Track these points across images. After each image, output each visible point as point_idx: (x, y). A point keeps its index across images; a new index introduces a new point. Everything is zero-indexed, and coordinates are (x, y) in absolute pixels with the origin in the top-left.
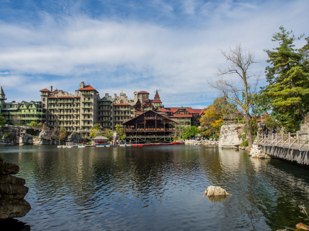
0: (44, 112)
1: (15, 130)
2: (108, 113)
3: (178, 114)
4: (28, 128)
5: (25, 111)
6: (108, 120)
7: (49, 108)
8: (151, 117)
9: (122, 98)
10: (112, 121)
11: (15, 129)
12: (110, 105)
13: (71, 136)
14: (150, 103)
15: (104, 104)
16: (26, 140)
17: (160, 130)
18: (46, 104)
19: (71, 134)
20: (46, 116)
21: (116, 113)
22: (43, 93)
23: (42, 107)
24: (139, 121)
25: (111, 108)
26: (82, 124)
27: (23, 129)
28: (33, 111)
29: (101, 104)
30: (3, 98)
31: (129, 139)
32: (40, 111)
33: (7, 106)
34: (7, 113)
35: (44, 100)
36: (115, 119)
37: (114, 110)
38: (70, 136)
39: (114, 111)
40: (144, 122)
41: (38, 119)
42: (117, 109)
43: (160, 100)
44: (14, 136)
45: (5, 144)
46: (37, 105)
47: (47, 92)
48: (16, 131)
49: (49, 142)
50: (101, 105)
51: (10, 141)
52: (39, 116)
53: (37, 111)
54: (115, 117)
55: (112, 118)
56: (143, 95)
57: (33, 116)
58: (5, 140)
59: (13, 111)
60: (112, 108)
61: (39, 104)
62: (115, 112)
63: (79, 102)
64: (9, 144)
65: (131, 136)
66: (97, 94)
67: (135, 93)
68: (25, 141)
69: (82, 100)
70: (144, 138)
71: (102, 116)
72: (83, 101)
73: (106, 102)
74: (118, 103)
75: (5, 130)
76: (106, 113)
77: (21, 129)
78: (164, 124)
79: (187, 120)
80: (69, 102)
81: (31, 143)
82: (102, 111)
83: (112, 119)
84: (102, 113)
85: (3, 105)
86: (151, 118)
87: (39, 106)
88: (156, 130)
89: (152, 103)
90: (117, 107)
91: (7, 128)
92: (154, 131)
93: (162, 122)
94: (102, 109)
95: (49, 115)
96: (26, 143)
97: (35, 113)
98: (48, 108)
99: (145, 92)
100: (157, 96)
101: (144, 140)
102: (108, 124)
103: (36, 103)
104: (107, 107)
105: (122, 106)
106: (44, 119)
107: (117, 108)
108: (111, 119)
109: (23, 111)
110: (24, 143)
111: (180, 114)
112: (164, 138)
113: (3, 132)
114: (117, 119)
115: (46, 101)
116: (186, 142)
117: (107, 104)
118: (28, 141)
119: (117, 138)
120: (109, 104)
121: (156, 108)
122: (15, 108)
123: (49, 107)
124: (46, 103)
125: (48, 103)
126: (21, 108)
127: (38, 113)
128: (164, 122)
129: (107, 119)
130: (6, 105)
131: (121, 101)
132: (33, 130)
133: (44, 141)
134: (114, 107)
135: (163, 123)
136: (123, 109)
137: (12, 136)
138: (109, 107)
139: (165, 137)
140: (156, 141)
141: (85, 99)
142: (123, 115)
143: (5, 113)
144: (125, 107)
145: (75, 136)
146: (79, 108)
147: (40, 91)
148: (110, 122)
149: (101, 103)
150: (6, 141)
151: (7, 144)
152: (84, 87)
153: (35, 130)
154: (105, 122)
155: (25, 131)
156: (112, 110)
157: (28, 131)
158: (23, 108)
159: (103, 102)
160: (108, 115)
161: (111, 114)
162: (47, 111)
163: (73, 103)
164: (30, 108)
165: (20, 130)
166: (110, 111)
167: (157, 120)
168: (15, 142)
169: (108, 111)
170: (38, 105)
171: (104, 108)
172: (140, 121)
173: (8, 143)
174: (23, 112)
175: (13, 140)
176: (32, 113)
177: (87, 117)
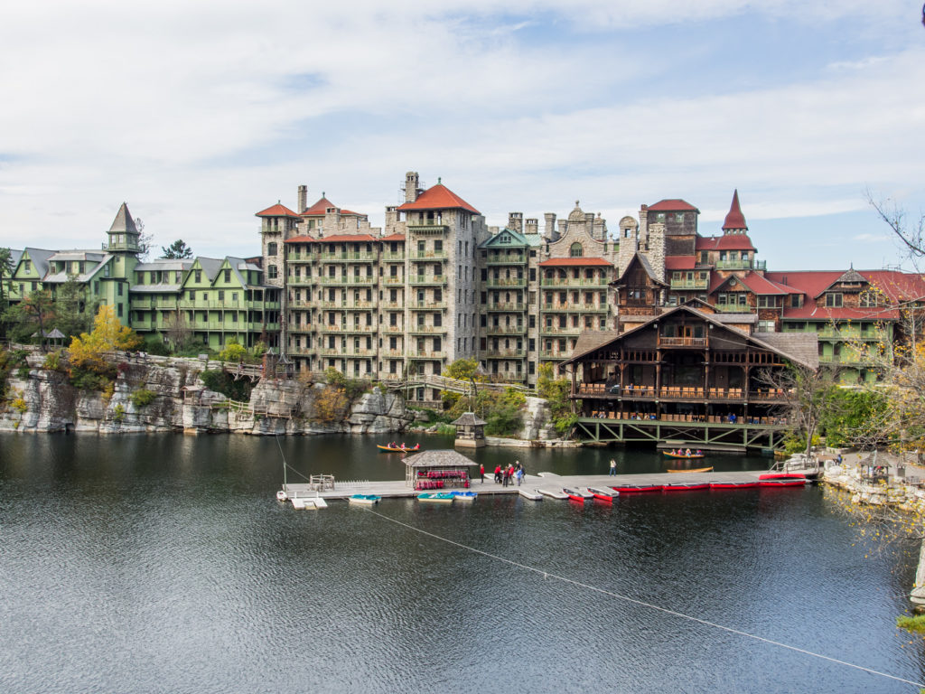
0: (272, 300)
1: (169, 377)
2: (520, 299)
3: (830, 303)
4: (214, 366)
5: (205, 297)
6: (520, 329)
7: (293, 281)
8: (688, 335)
9: (577, 233)
10: (534, 334)
11: (171, 371)
12: (527, 265)
13: (365, 402)
14: (700, 254)
15: (503, 260)
16: (205, 415)
17: (726, 395)
18: (281, 267)
19: (367, 396)
20: (282, 313)
21: (550, 300)
22: (269, 223)
23: (267, 279)
24: (632, 354)
25: (533, 278)
26: (409, 350)
27: (197, 373)
28: (235, 297)
29: (492, 260)
30: (130, 246)
31: (592, 428)
32: (258, 295)
33: (147, 277)
34: (146, 304)
35: (272, 249)
36: (549, 323)
37: (543, 286)
38: (361, 404)
39: (545, 290)
40: (655, 359)
41: (249, 330)
43: (748, 241)
44: (164, 401)
45: (137, 428)
46: (246, 274)
47: (282, 217)
48: (173, 381)
49: (285, 424)
50: (490, 267)
51: (154, 420)
52: (253, 316)
53: (248, 295)
54: (549, 317)
55: (537, 321)
56: (671, 219)
57: (234, 314)
58: (138, 416)
59: (166, 295)
60: (537, 277)
61: (253, 267)
62: (549, 293)
63: (398, 257)
64: (152, 428)
65: (597, 415)
66: (474, 218)
67: (627, 223)
68: (203, 419)
69: (411, 248)
70: (656, 426)
71: (496, 310)
72: (416, 257)
73: (509, 251)
74: (560, 253)
75: (137, 378)
76: (511, 300)
77: (189, 375)
78: (746, 370)
80: (364, 256)
81: (224, 426)
82: (496, 292)
83: (537, 325)
84: (496, 300)
85: (135, 271)
86: (686, 342)
87: (254, 277)
88: (707, 395)
89: (709, 253)
90: (557, 274)
91: (142, 370)
92: (700, 398)
93: (737, 360)
94: (496, 283)
95: (293, 311)
96: (205, 427)
97: (242, 304)
98: (286, 281)
99: (681, 201)
100: (735, 219)
101: (655, 435)
102: (520, 346)
103: (244, 266)
104: (514, 274)
105: (576, 271)
106: (271, 327)
107: (557, 278)
108: (532, 324)
109: (199, 295)
110: (199, 426)
111: (838, 303)
112: (740, 432)
113: (129, 383)
114: (556, 322)
115: (280, 255)
116: (826, 474)
117: (514, 259)
118: (212, 418)
119: (539, 423)
120: (524, 262)
121: (724, 276)
122: (173, 286)
123: (290, 278)
124: (278, 260)
125: (286, 264)
126: (191, 283)
127: (252, 304)
128: (743, 360)
129: (514, 322)
130: (143, 272)
132: (231, 376)
133: (265, 424)
134: (543, 274)
135: (741, 365)
136: (580, 283)
137: (159, 399)
138: (525, 274)
139: (750, 426)
140: (706, 442)
141: (421, 247)
142: (581, 306)
143: (140, 302)
144: (590, 271)
145: (381, 403)
146: (399, 283)
147: (257, 215)
148: (526, 335)
149: (492, 257)
150: (138, 418)
151: (144, 428)
152: (420, 194)
153: (236, 378)
154: (507, 338)
155: (202, 382)
156: (534, 287)
157: (213, 381)
158: (198, 285)
159: (497, 251)
160: (520, 306)
161: (531, 301)
162: (283, 294)
163: (376, 263)
164: (221, 283)
165: (185, 377)
166: (526, 289)
167: (711, 351)
168: (169, 423)
169: (519, 292)
170: (249, 272)
171: (503, 276)
172: (638, 355)
173: (146, 423)
174: (200, 303)
175: (163, 416)
176: (229, 302)
177: (429, 321)
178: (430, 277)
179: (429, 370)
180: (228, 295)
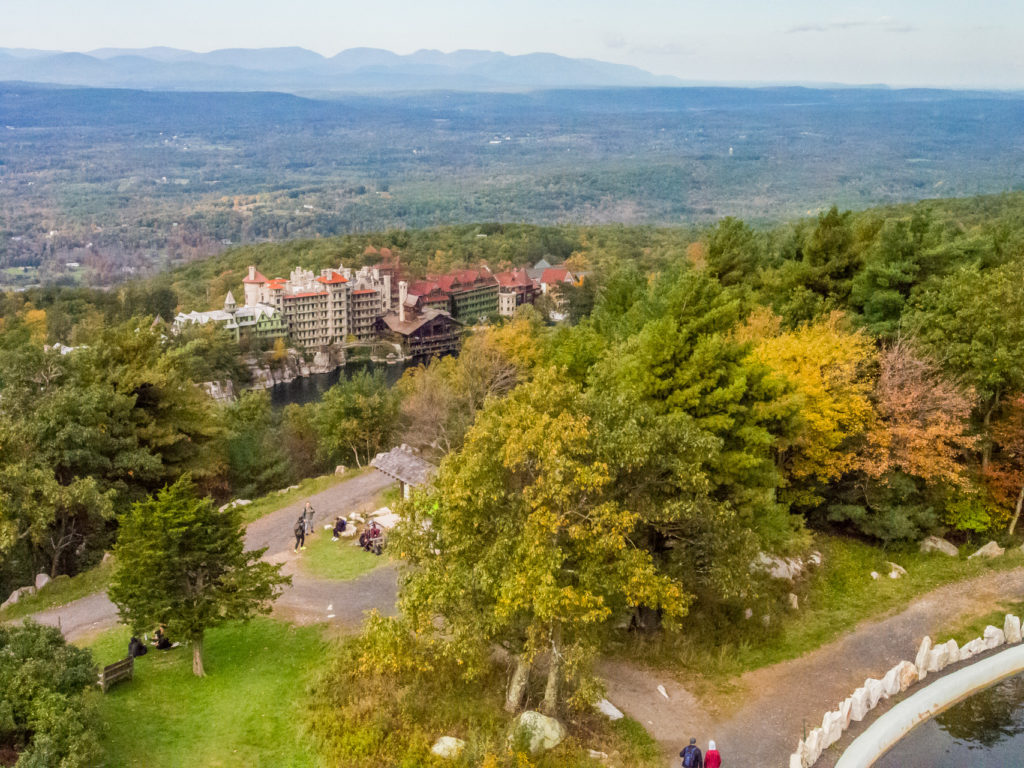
5: (265, 325)
7: (287, 313)
22: (277, 292)
24: (424, 329)
26: (330, 333)
33: (239, 320)
35: (278, 301)
37: (352, 301)
40: (431, 329)
42: (357, 301)
53: (282, 322)
57: (278, 330)
59: (249, 326)
60: (351, 298)
63: (327, 300)
69: (330, 298)
72: (333, 300)
74: (357, 289)
79: (442, 305)
80: (311, 301)
90: (357, 297)
97: (280, 325)
98: (285, 313)
108: (349, 315)
109: (263, 325)
122: (252, 322)
124: (281, 306)
125: (284, 307)
126: (261, 320)
127: (284, 326)
131: (362, 286)
136: (364, 299)
141: (334, 296)
144: (367, 295)
158: (263, 321)
163: (315, 303)
164: (273, 318)
172: (426, 329)
174: (263, 327)
176: (275, 326)
177: (338, 323)
178: (338, 308)
179: (338, 340)
180: (275, 323)
